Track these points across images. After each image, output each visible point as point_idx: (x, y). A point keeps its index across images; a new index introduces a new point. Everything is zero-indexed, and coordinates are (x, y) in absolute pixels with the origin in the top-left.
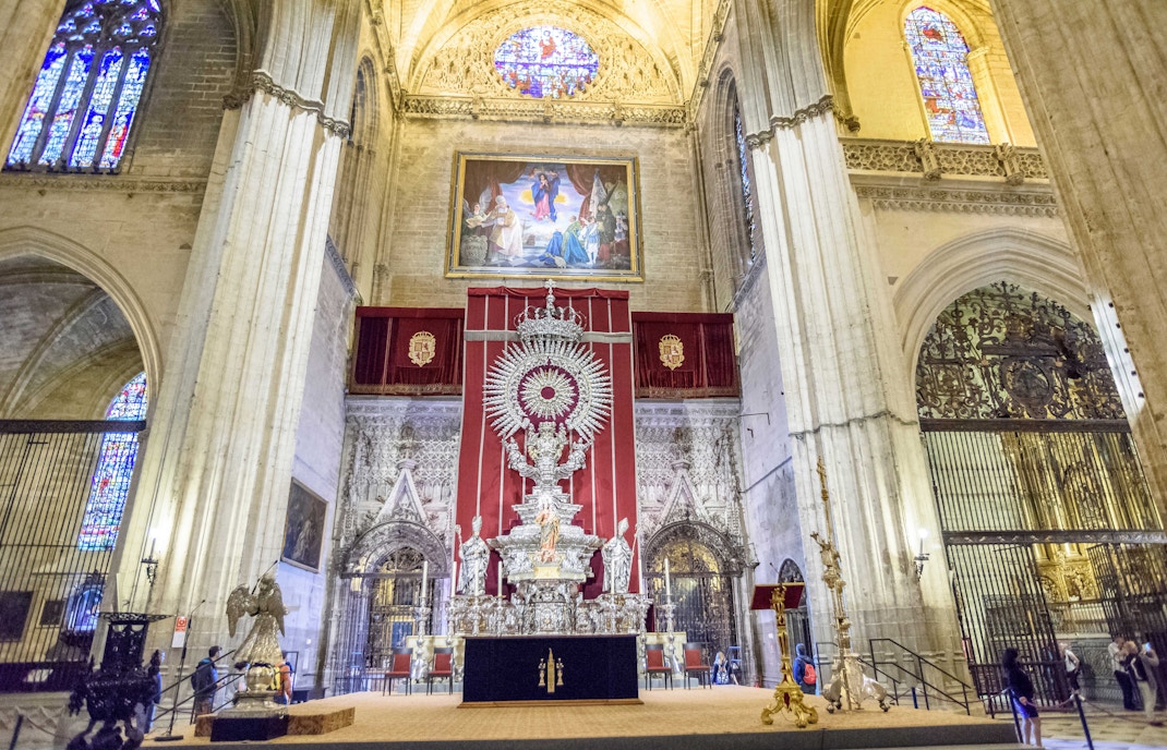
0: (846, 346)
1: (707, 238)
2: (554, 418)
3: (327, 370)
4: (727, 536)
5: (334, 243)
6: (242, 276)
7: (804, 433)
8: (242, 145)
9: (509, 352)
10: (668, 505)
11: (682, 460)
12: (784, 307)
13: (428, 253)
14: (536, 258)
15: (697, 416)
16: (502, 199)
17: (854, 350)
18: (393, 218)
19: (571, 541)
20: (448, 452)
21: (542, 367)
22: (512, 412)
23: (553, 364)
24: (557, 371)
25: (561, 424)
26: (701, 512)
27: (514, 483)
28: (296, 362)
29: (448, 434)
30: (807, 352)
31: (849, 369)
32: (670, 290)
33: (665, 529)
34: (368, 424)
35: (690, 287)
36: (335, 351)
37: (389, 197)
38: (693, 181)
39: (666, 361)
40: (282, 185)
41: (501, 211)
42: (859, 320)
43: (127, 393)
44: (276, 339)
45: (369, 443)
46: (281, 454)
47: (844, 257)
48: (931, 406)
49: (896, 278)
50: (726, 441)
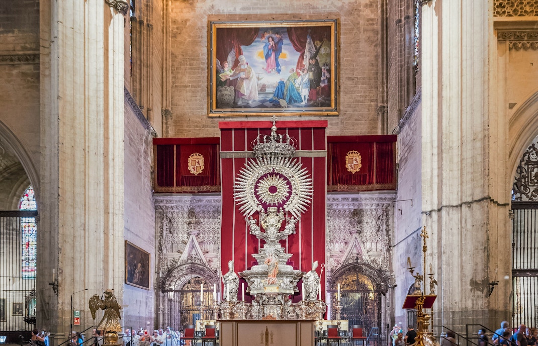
0: (468, 154)
1: (385, 81)
2: (277, 205)
3: (139, 178)
4: (380, 271)
5: (131, 95)
6: (74, 120)
7: (431, 212)
8: (56, 23)
9: (248, 165)
10: (346, 254)
11: (356, 228)
12: (429, 129)
13: (196, 100)
14: (268, 101)
15: (368, 202)
16: (243, 58)
17: (473, 157)
18: (170, 76)
19: (285, 273)
20: (216, 226)
21: (269, 173)
22: (251, 201)
23: (276, 171)
24: (278, 177)
25: (281, 208)
26: (365, 257)
27: (254, 242)
28: (117, 174)
29: (216, 215)
30: (440, 159)
31: (468, 169)
32: (356, 120)
33: (343, 267)
34: (168, 210)
35: (371, 117)
36: (143, 167)
37: (166, 60)
38: (379, 36)
39: (350, 168)
40: (88, 54)
41: (243, 67)
42: (480, 136)
43: (27, 195)
44: (102, 161)
45: (170, 221)
46: (117, 227)
47: (478, 89)
48: (521, 193)
49: (515, 104)
50: (385, 216)
